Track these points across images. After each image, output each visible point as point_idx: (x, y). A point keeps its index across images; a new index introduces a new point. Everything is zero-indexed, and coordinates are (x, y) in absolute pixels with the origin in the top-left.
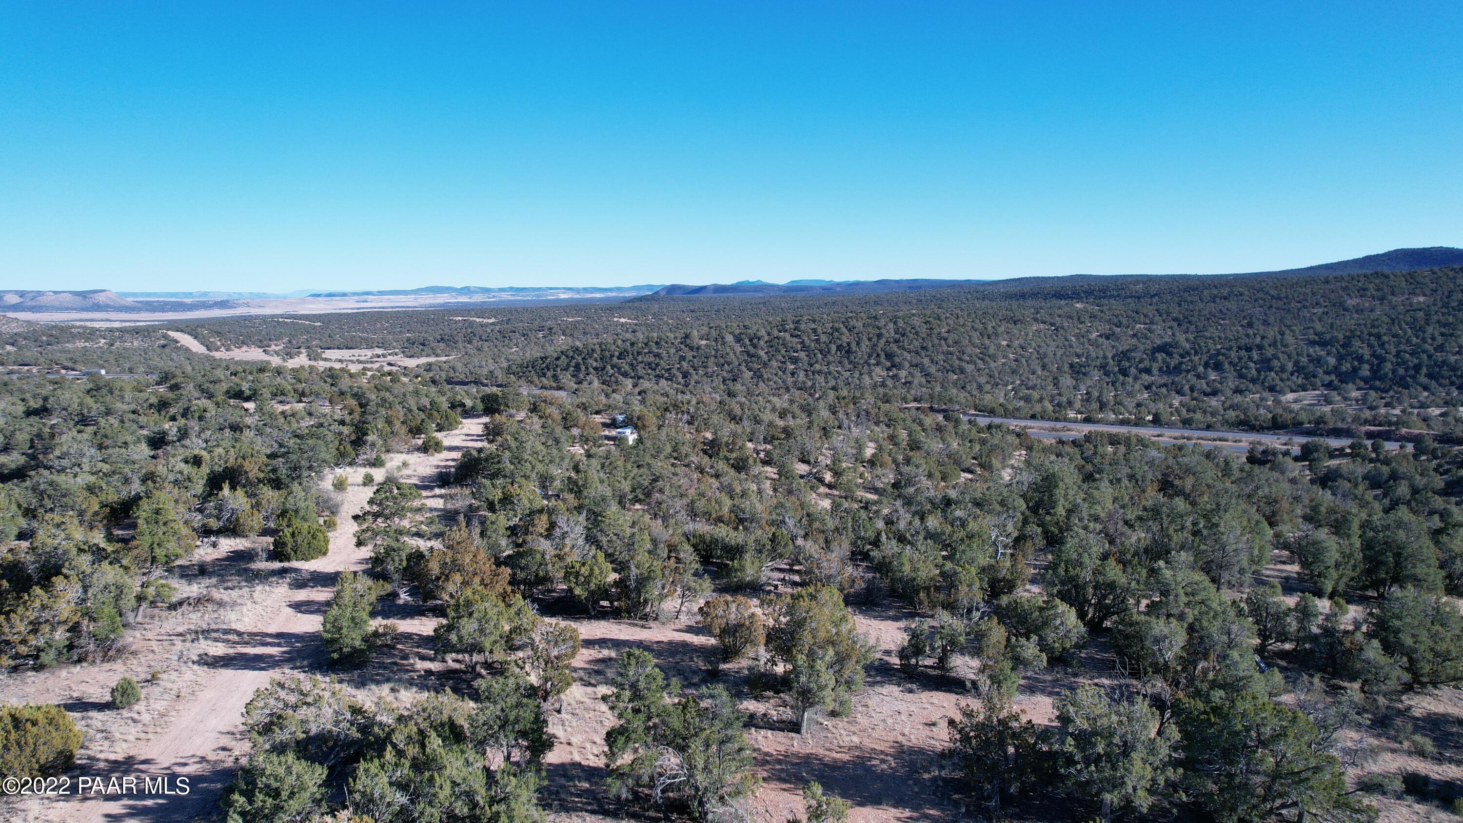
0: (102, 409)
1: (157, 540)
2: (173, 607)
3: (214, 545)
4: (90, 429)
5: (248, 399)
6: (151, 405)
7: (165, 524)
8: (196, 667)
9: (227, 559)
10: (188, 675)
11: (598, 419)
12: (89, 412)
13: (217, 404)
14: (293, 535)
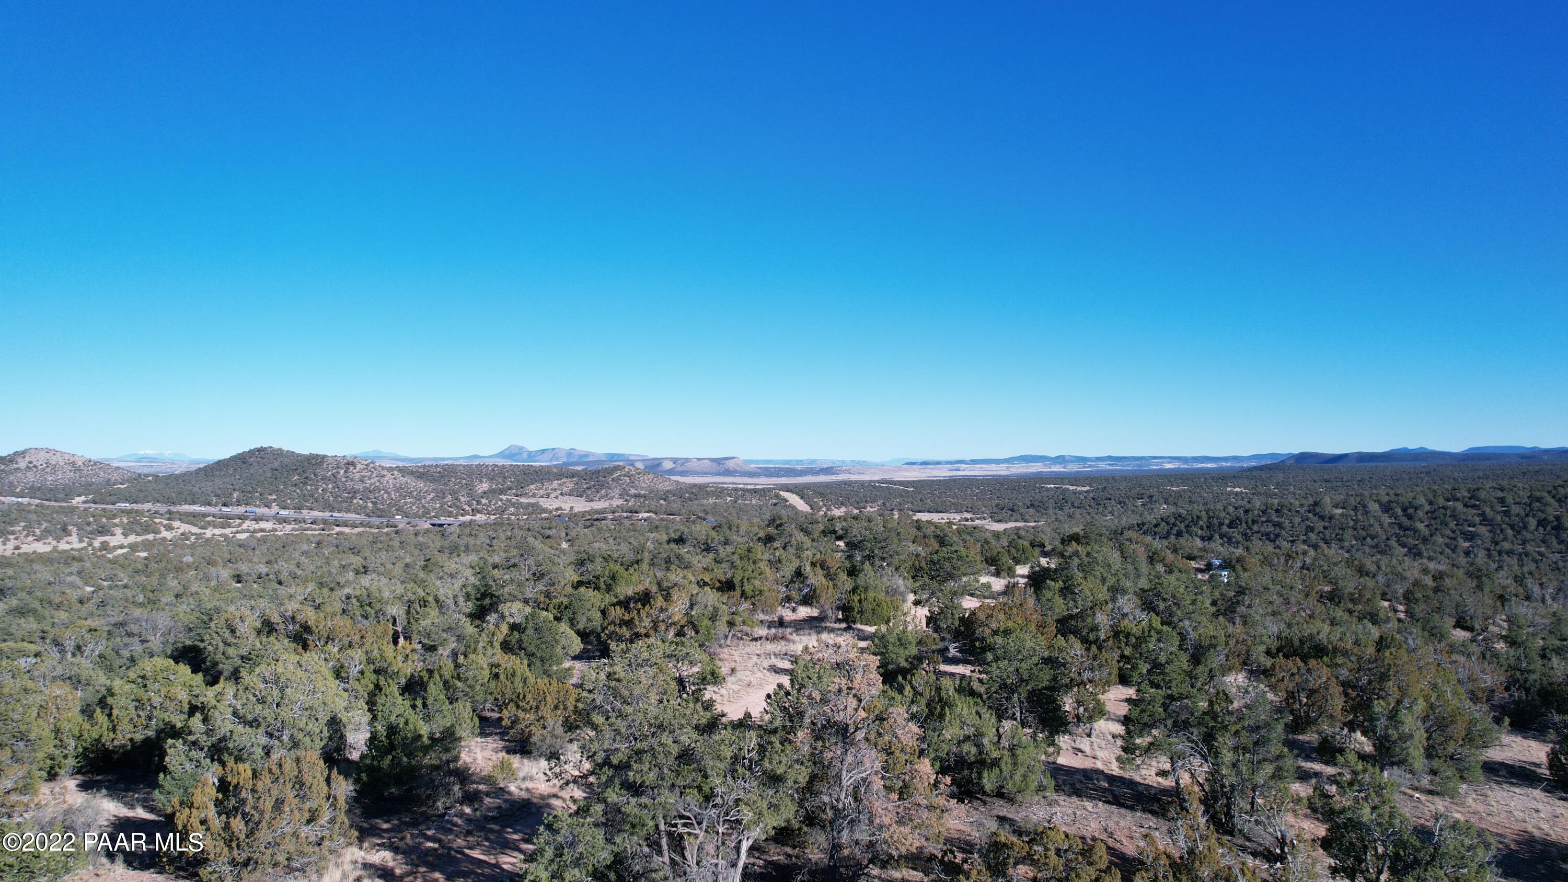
0: (722, 539)
1: (747, 575)
2: (756, 640)
3: (794, 610)
4: (711, 555)
5: (840, 538)
6: (760, 538)
7: (754, 562)
8: (765, 671)
9: (804, 620)
10: (759, 674)
11: (1193, 564)
12: (712, 542)
13: (813, 540)
14: (860, 601)
